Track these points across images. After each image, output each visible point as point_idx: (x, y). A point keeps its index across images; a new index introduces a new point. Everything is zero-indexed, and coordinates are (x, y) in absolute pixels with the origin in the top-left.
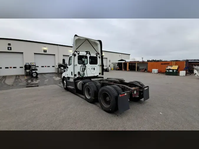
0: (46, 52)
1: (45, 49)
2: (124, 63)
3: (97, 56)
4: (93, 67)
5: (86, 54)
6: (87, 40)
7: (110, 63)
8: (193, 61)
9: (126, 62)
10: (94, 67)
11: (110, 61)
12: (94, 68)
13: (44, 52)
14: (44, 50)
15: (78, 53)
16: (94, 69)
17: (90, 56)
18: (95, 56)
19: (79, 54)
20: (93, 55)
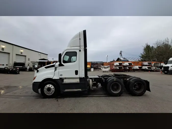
2: (47, 62)
7: (30, 62)
8: (95, 63)
9: (48, 61)
11: (29, 59)
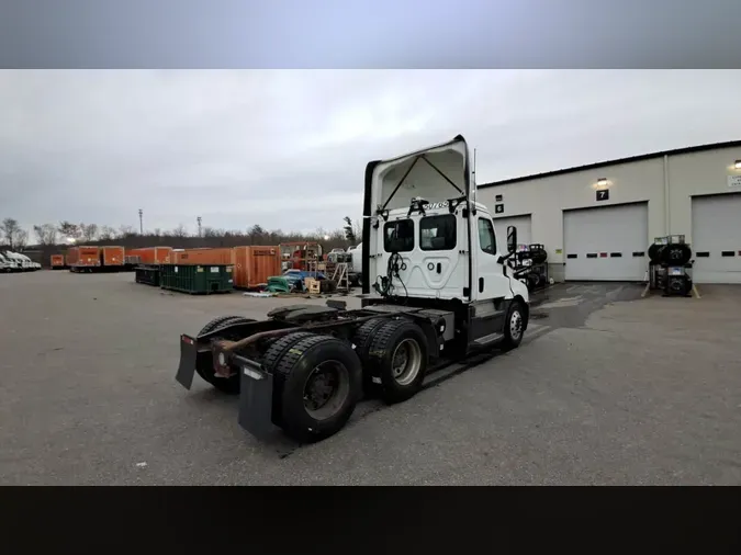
0: (606, 197)
1: (602, 185)
3: (452, 209)
4: (435, 262)
5: (409, 214)
6: (421, 157)
10: (439, 261)
12: (439, 265)
13: (599, 198)
14: (599, 193)
15: (385, 214)
16: (439, 271)
17: (421, 216)
18: (446, 211)
19: (386, 218)
20: (437, 209)
